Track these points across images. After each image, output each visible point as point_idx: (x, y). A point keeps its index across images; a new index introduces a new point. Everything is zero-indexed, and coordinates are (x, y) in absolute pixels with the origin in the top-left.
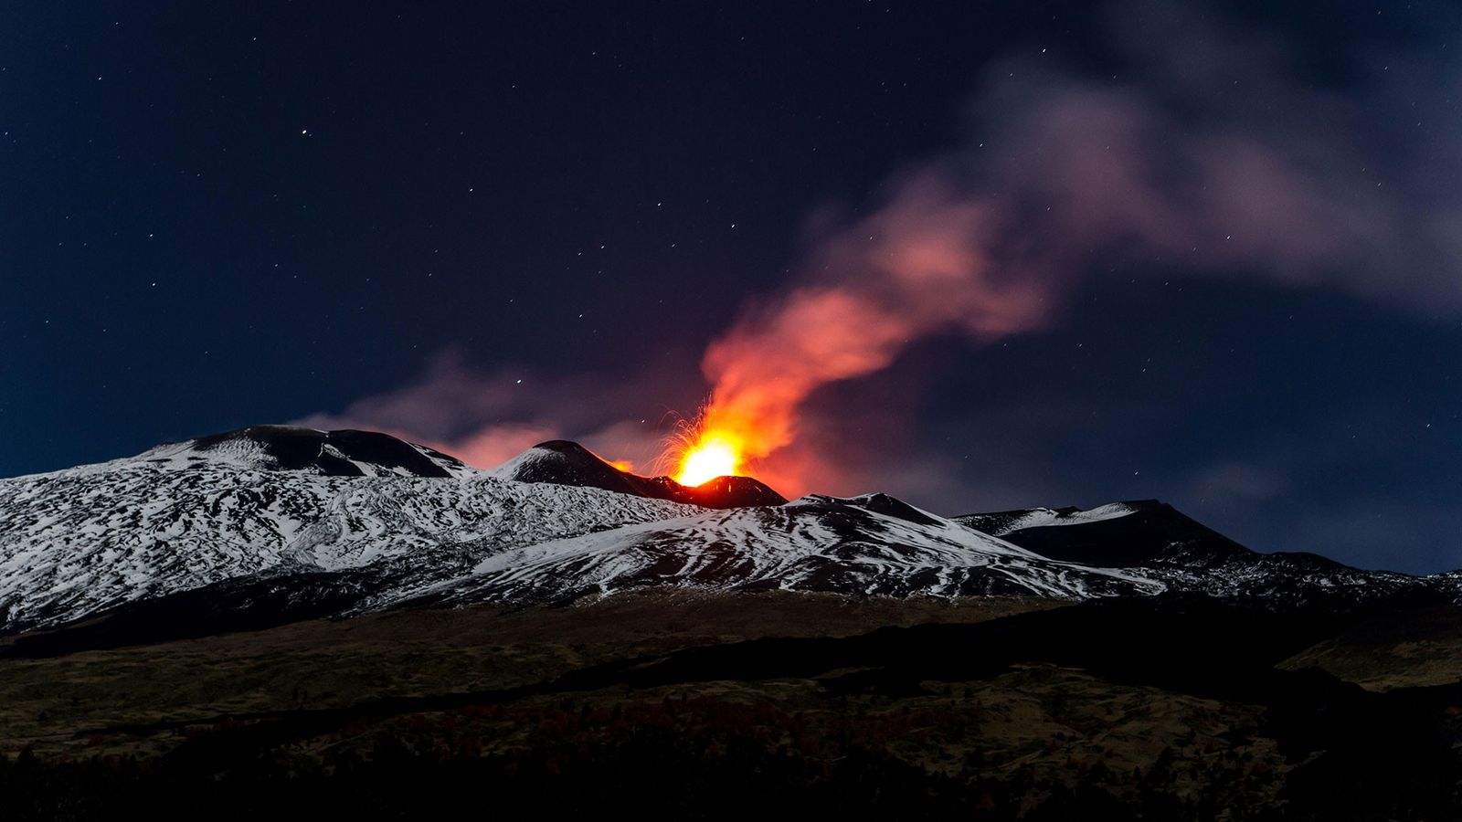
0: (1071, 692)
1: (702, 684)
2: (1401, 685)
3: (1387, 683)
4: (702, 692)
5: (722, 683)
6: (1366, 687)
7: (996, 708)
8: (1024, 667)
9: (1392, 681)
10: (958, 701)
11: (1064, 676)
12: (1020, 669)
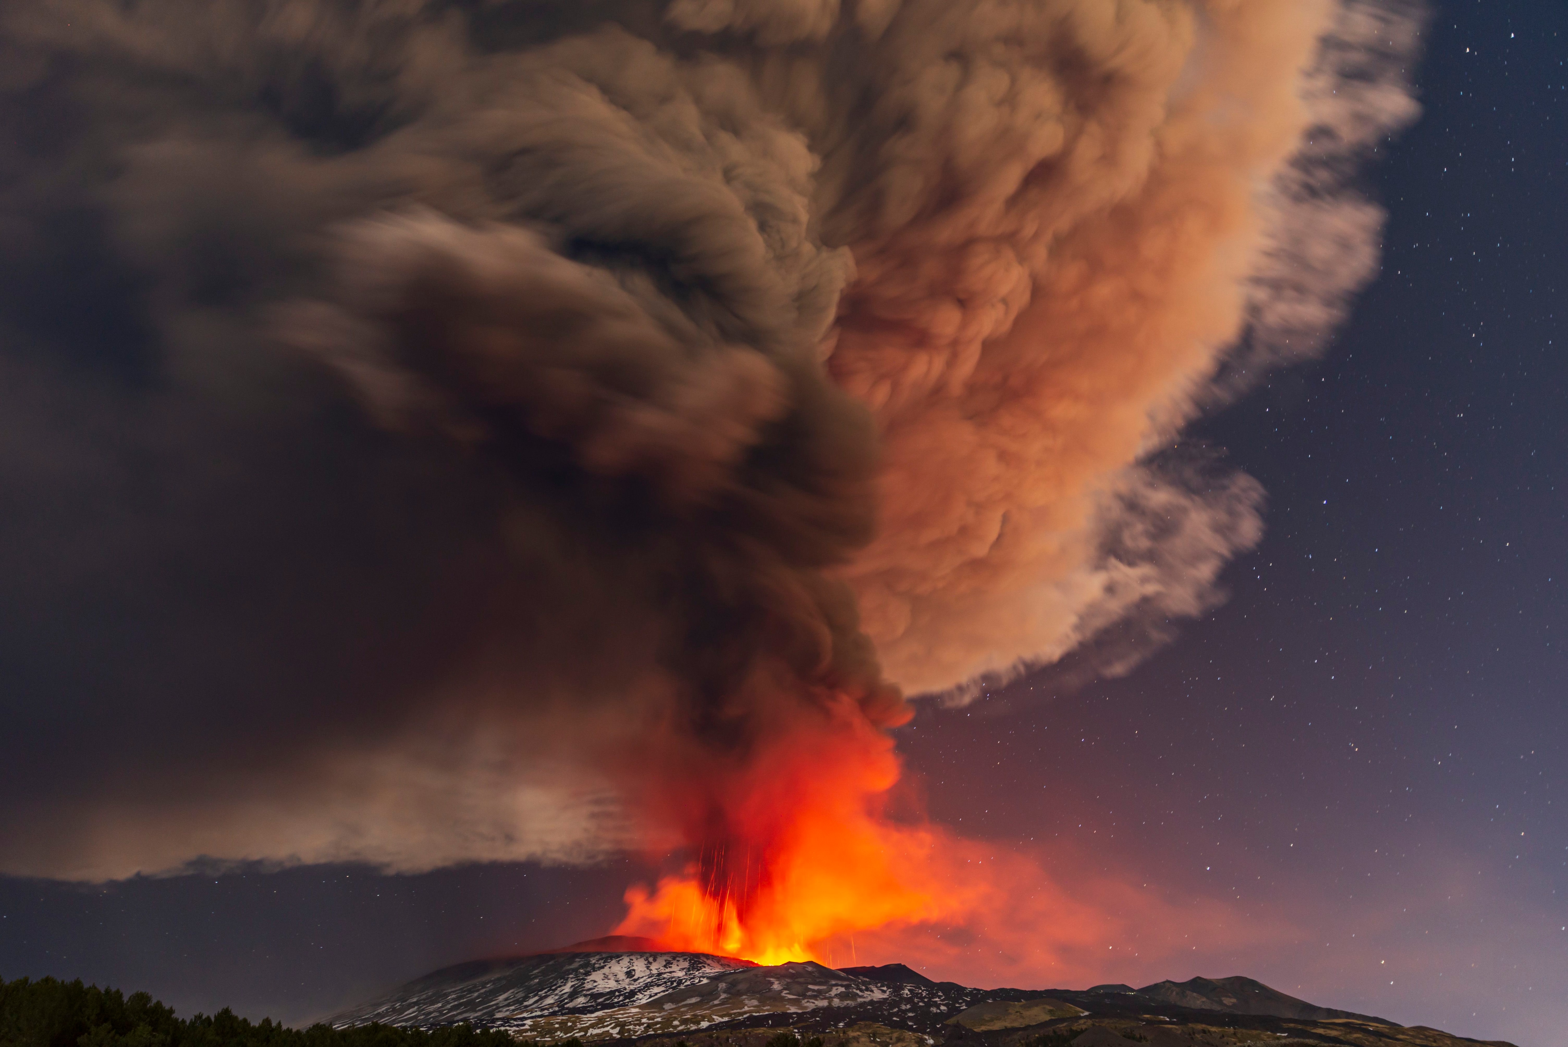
0: (878, 1032)
1: (755, 1029)
2: (986, 1030)
3: (981, 1029)
4: (756, 1032)
5: (762, 1028)
6: (975, 1030)
7: (854, 1038)
8: (862, 1023)
9: (984, 1028)
10: (841, 1035)
11: (876, 1026)
12: (860, 1024)
